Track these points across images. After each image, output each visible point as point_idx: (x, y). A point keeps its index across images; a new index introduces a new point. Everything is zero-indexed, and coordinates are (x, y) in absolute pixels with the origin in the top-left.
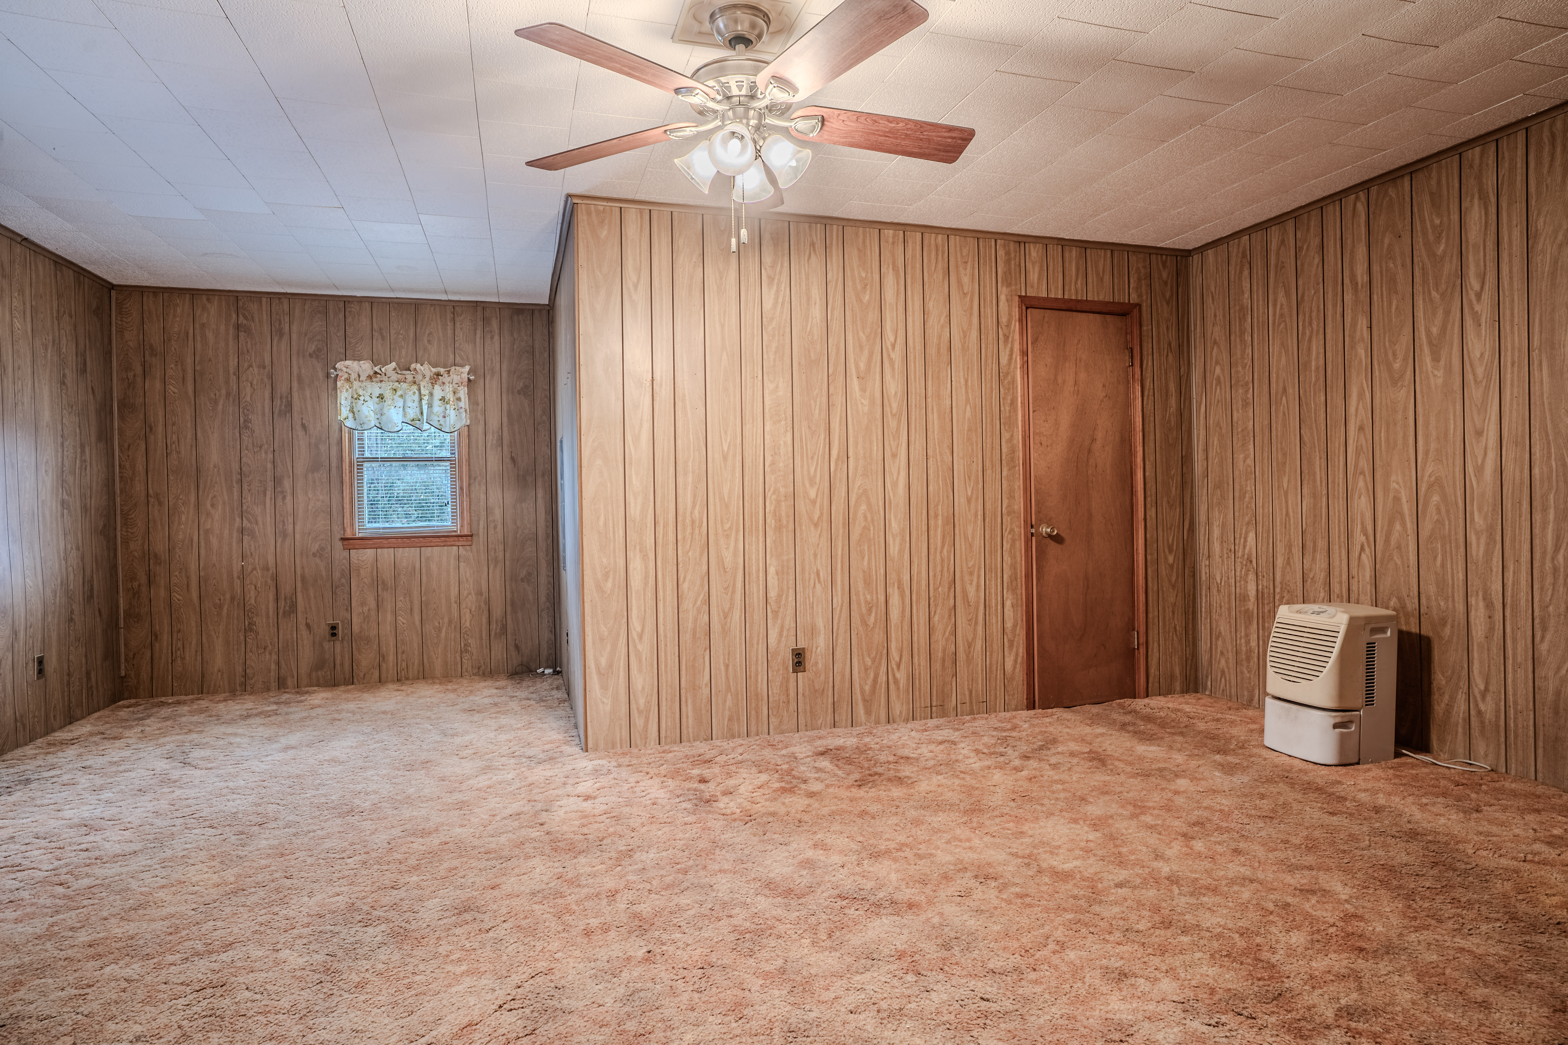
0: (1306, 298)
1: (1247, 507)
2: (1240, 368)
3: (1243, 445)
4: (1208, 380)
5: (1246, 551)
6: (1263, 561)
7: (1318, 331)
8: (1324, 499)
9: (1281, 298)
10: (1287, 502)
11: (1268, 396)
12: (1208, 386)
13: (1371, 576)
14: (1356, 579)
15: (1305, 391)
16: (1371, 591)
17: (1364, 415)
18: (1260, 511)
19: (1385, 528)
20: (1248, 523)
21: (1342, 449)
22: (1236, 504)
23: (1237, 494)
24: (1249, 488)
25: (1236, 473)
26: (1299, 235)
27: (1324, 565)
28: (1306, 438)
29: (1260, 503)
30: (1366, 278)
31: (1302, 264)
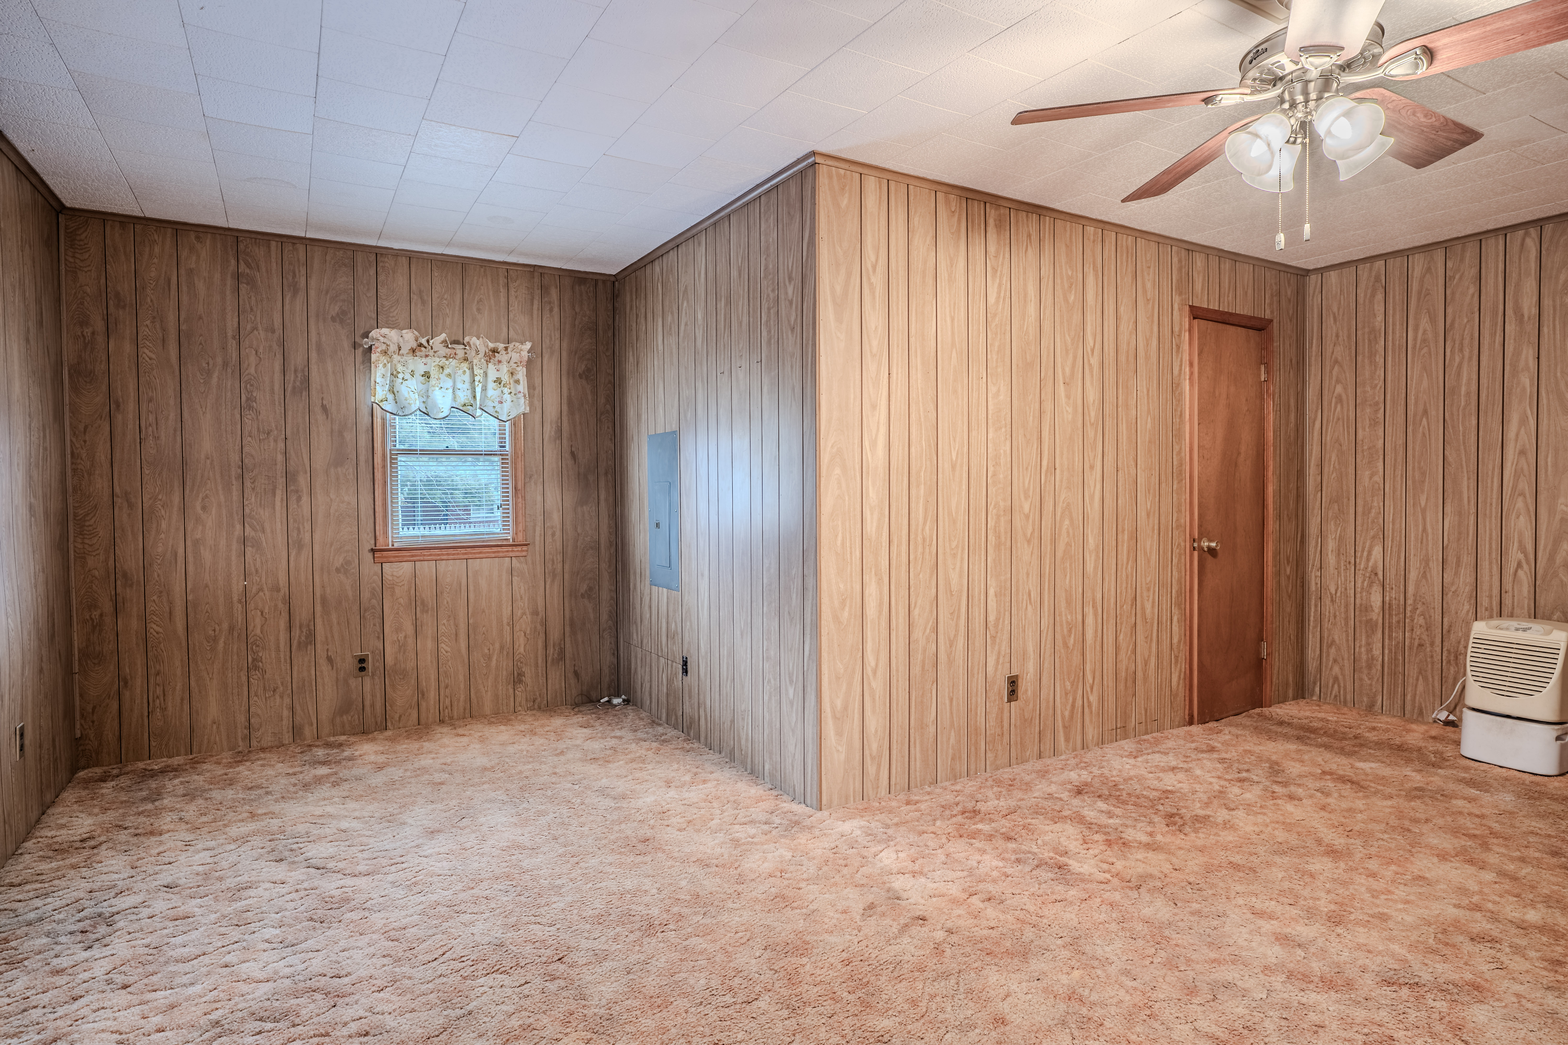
0: (1456, 325)
1: (1373, 522)
2: (1368, 388)
3: (1369, 462)
4: (1325, 398)
5: (1370, 564)
6: (1391, 574)
7: (1470, 358)
8: (1472, 518)
9: (1425, 323)
10: (1424, 519)
11: (1403, 417)
12: (1325, 404)
13: (1529, 592)
14: (1510, 594)
15: (1452, 414)
16: (1529, 605)
17: (1527, 439)
18: (1389, 527)
19: (1549, 547)
20: (1374, 537)
21: (1497, 471)
22: (1359, 518)
23: (1360, 509)
24: (1375, 504)
25: (1360, 489)
26: (1450, 264)
27: (1471, 579)
28: (1450, 458)
29: (1389, 518)
30: (1534, 311)
31: (1453, 293)
